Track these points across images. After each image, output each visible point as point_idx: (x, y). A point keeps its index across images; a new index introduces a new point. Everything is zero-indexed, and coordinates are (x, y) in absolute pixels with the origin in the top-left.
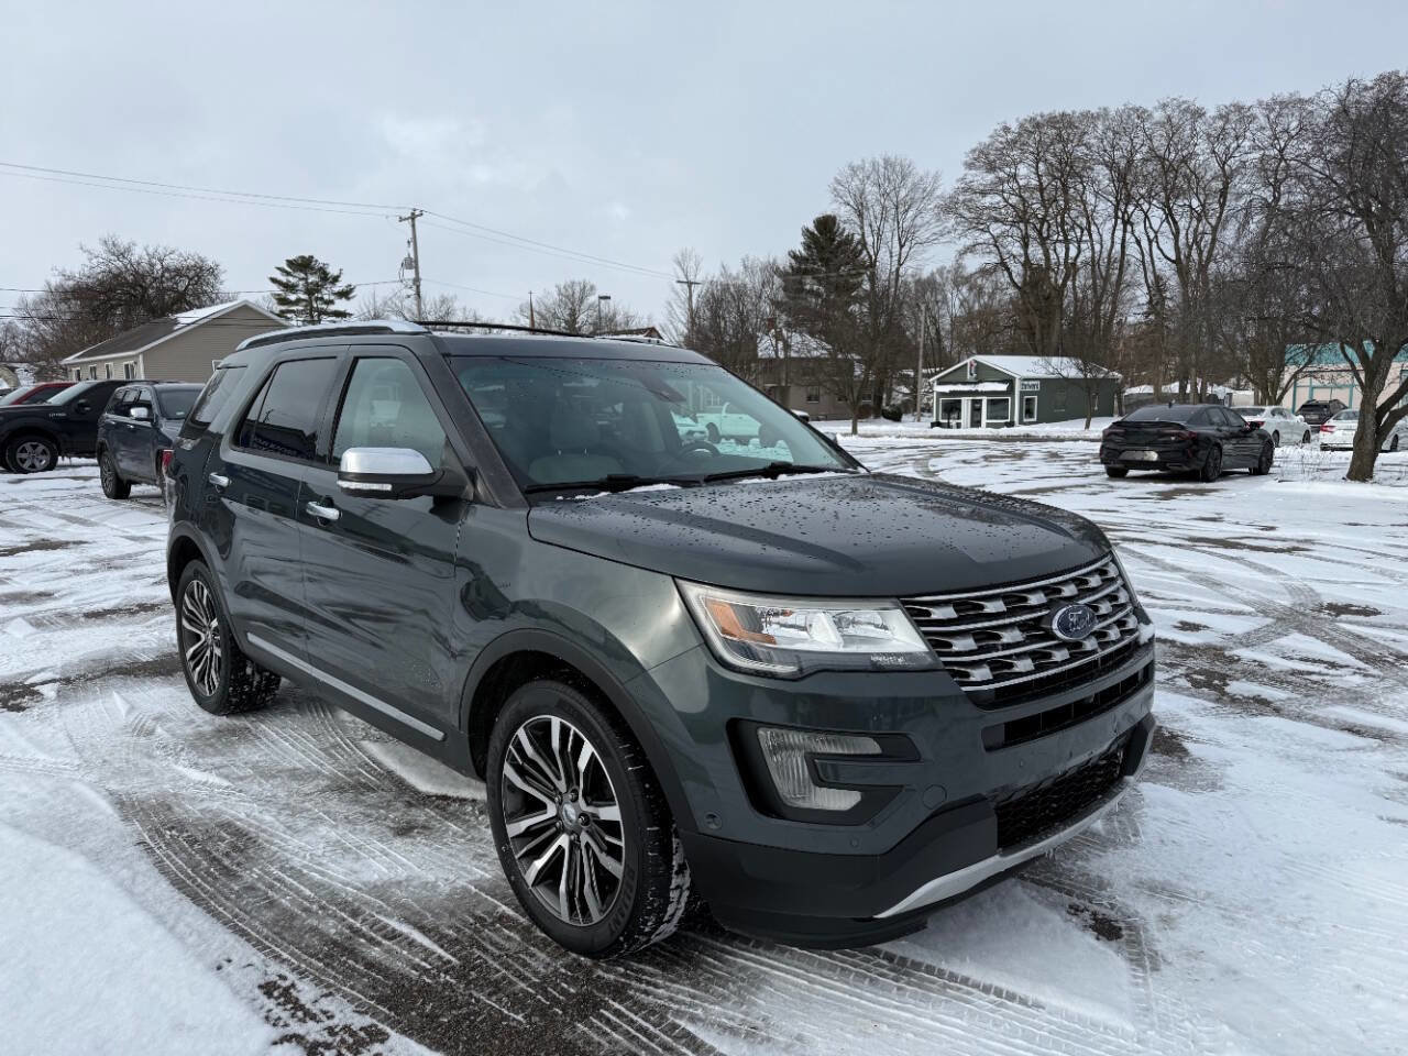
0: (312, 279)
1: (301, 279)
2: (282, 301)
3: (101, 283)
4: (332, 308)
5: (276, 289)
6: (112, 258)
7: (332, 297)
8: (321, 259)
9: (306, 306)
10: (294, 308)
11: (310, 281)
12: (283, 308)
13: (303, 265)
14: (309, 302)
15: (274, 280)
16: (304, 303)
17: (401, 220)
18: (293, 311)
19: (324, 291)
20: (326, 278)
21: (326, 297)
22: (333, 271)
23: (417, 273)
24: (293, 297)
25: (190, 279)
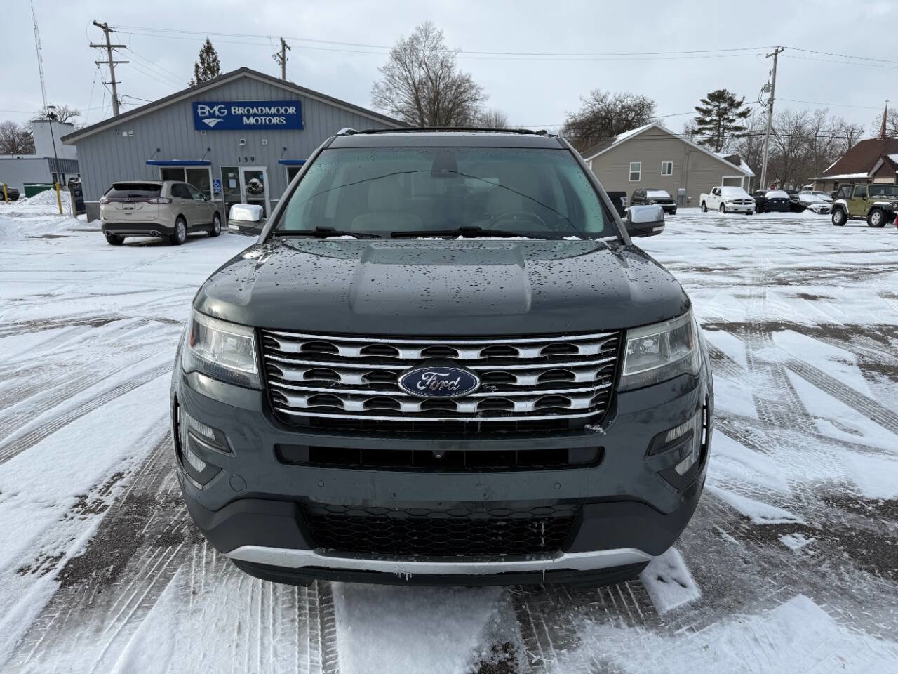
0: (723, 105)
1: (715, 106)
2: (701, 122)
3: (588, 119)
4: (733, 124)
5: (699, 115)
6: (596, 103)
7: (735, 117)
8: (731, 91)
9: (716, 125)
10: (708, 126)
11: (721, 107)
12: (701, 127)
13: (719, 96)
14: (719, 122)
15: (698, 109)
16: (715, 123)
17: (768, 56)
18: (707, 129)
19: (730, 113)
20: (733, 104)
21: (731, 118)
22: (738, 99)
23: (773, 94)
24: (708, 119)
25: (636, 112)
